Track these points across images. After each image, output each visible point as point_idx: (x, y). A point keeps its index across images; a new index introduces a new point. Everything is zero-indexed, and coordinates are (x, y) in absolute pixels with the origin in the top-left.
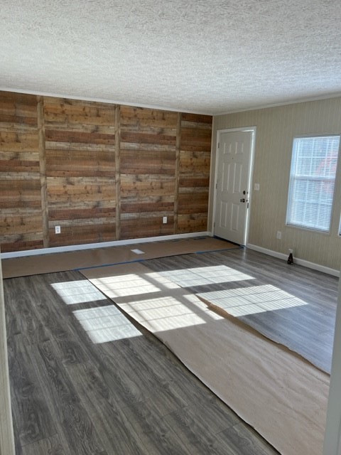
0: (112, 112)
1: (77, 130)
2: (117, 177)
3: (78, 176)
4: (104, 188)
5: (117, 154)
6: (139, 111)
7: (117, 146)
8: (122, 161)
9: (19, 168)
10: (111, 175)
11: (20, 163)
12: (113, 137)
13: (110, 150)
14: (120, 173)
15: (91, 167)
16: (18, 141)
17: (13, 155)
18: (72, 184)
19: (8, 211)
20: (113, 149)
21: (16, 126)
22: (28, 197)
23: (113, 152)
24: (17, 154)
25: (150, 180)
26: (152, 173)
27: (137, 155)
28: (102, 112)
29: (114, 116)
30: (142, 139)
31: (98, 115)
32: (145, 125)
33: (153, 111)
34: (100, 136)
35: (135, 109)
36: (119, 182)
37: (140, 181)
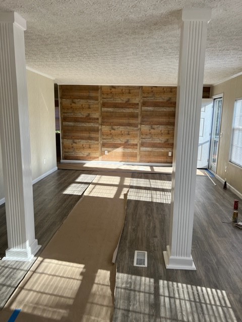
0: (137, 91)
1: (118, 102)
2: (139, 126)
3: (117, 126)
4: (131, 133)
5: (139, 114)
6: (154, 89)
7: (140, 109)
8: (143, 117)
9: (89, 121)
10: (136, 126)
11: (90, 119)
12: (138, 104)
13: (136, 111)
14: (141, 124)
15: (124, 121)
16: (89, 108)
17: (87, 115)
18: (114, 129)
19: (84, 141)
20: (137, 111)
21: (89, 101)
22: (93, 135)
23: (138, 113)
24: (89, 114)
25: (160, 129)
26: (162, 125)
27: (152, 114)
28: (132, 91)
29: (138, 93)
30: (156, 105)
31: (129, 93)
32: (158, 96)
33: (163, 88)
34: (130, 104)
35: (152, 87)
36: (140, 129)
37: (154, 129)
